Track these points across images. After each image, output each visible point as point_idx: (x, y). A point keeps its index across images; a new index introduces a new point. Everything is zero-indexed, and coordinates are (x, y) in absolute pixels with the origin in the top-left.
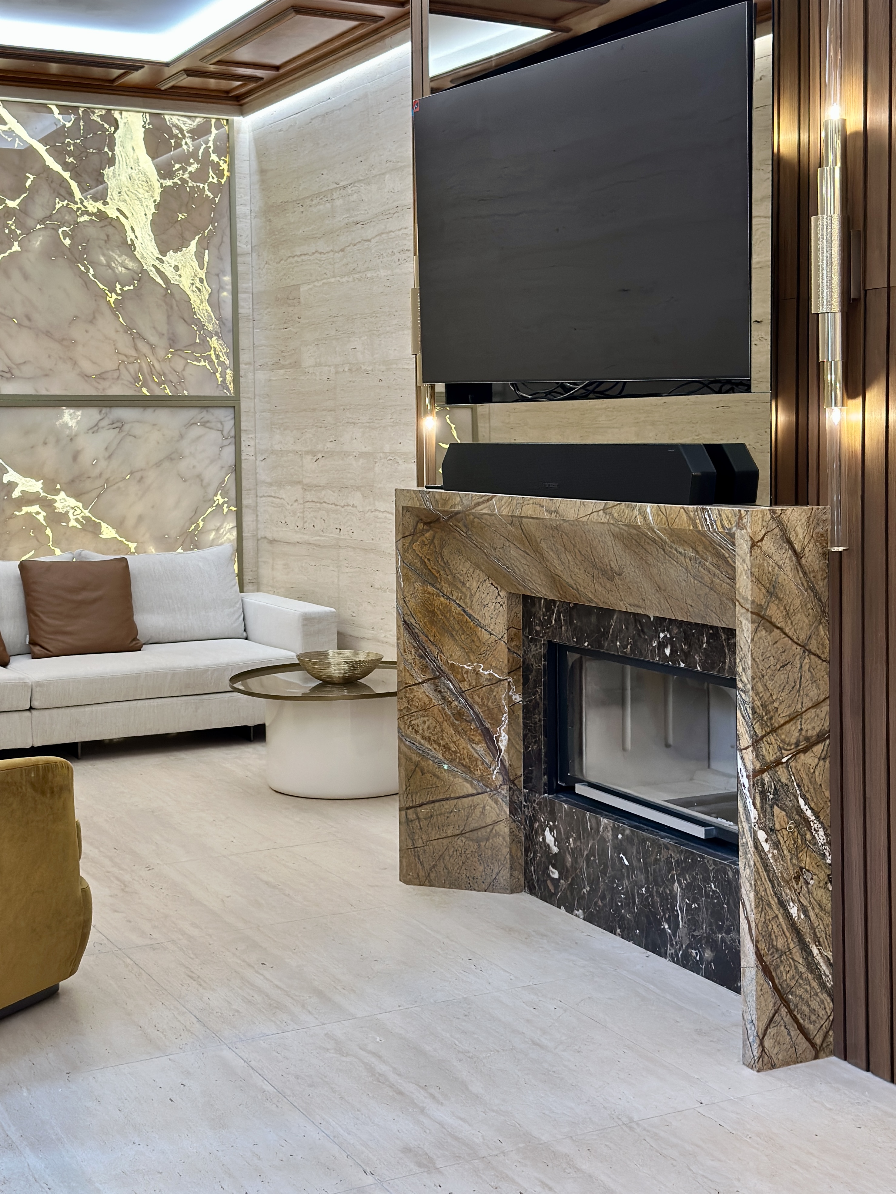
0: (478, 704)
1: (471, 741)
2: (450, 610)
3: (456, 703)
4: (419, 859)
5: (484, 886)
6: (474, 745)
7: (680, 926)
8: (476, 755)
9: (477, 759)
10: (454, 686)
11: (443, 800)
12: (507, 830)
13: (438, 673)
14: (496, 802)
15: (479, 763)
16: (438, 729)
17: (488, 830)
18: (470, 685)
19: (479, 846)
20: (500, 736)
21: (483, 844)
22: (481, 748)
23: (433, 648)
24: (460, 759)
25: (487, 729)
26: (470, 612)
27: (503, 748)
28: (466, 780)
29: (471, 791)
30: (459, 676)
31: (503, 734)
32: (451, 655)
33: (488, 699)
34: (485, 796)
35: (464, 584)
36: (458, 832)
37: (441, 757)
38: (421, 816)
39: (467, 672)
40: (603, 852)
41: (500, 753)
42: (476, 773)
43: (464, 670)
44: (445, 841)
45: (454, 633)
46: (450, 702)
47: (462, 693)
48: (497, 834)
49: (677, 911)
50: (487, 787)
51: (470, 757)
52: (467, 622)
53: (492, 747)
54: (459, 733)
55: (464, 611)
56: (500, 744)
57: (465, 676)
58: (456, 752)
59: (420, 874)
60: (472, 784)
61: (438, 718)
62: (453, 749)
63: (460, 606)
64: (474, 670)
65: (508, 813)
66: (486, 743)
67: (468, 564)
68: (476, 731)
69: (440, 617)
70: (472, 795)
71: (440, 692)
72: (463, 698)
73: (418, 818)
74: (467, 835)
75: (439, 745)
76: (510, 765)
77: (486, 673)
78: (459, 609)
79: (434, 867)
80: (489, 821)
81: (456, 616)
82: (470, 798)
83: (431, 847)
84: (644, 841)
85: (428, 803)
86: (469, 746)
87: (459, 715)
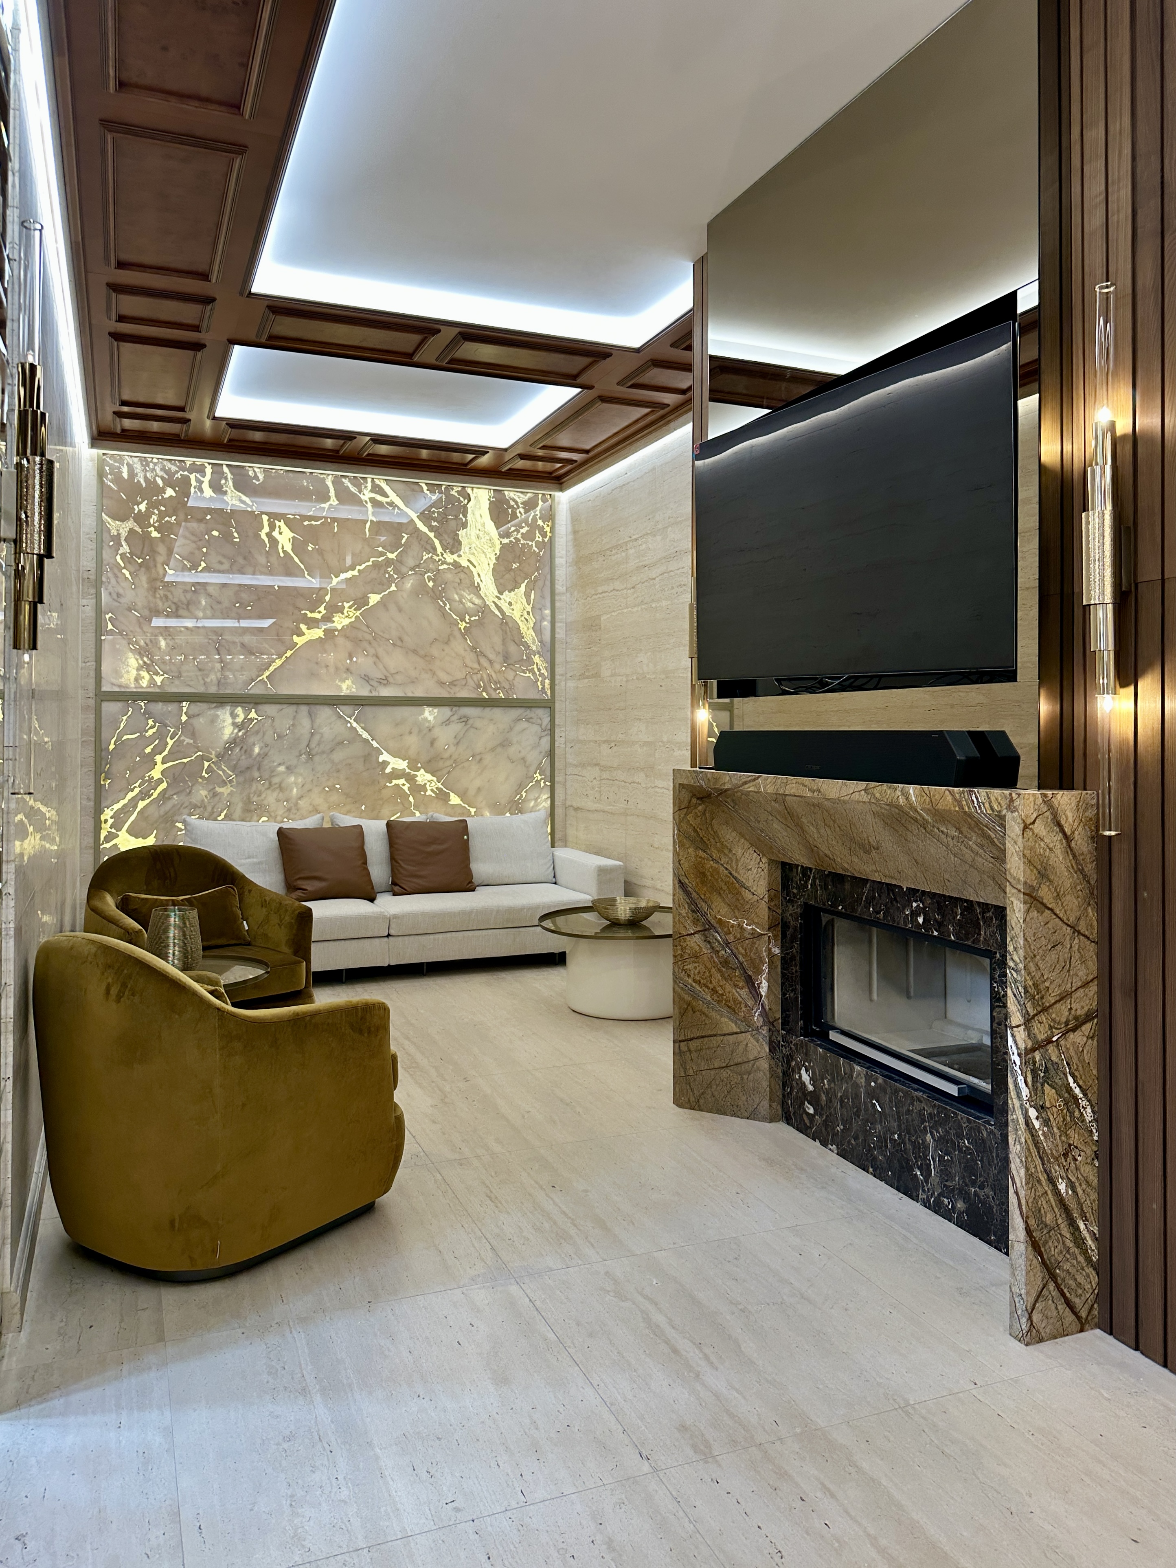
0: (742, 954)
1: (736, 986)
2: (718, 873)
3: (723, 952)
4: (690, 1086)
5: (746, 1114)
6: (738, 990)
7: (933, 1174)
8: (741, 999)
9: (741, 1003)
10: (721, 938)
11: (711, 1036)
12: (767, 1066)
13: (707, 927)
14: (758, 1041)
15: (743, 1006)
16: (707, 974)
17: (750, 1065)
18: (735, 938)
19: (742, 1078)
20: (761, 983)
21: (745, 1077)
22: (744, 992)
23: (703, 904)
24: (726, 1001)
25: (750, 976)
26: (736, 875)
27: (763, 994)
28: (732, 1021)
29: (736, 1030)
30: (726, 929)
31: (764, 981)
32: (719, 911)
33: (751, 951)
34: (748, 1035)
35: (730, 851)
36: (724, 1065)
37: (709, 998)
38: (691, 1047)
39: (733, 926)
40: (857, 1096)
41: (761, 998)
42: (740, 1014)
43: (730, 925)
44: (713, 1072)
45: (722, 892)
46: (718, 952)
47: (727, 944)
48: (758, 1069)
49: (929, 1160)
50: (749, 1027)
51: (735, 1000)
52: (733, 883)
53: (754, 992)
54: (726, 979)
55: (731, 874)
56: (761, 991)
57: (731, 929)
58: (722, 995)
59: (691, 1099)
60: (736, 1024)
61: (707, 965)
62: (720, 992)
63: (727, 869)
64: (739, 925)
65: (768, 1051)
66: (749, 988)
67: (734, 834)
68: (740, 978)
69: (710, 878)
70: (736, 1033)
71: (709, 942)
72: (729, 949)
73: (690, 1051)
74: (732, 1068)
75: (708, 988)
76: (770, 1009)
77: (749, 928)
78: (726, 871)
79: (703, 1094)
80: (752, 1058)
81: (723, 878)
82: (735, 1036)
83: (701, 1077)
84: (896, 1091)
85: (698, 1038)
86: (734, 991)
87: (725, 963)
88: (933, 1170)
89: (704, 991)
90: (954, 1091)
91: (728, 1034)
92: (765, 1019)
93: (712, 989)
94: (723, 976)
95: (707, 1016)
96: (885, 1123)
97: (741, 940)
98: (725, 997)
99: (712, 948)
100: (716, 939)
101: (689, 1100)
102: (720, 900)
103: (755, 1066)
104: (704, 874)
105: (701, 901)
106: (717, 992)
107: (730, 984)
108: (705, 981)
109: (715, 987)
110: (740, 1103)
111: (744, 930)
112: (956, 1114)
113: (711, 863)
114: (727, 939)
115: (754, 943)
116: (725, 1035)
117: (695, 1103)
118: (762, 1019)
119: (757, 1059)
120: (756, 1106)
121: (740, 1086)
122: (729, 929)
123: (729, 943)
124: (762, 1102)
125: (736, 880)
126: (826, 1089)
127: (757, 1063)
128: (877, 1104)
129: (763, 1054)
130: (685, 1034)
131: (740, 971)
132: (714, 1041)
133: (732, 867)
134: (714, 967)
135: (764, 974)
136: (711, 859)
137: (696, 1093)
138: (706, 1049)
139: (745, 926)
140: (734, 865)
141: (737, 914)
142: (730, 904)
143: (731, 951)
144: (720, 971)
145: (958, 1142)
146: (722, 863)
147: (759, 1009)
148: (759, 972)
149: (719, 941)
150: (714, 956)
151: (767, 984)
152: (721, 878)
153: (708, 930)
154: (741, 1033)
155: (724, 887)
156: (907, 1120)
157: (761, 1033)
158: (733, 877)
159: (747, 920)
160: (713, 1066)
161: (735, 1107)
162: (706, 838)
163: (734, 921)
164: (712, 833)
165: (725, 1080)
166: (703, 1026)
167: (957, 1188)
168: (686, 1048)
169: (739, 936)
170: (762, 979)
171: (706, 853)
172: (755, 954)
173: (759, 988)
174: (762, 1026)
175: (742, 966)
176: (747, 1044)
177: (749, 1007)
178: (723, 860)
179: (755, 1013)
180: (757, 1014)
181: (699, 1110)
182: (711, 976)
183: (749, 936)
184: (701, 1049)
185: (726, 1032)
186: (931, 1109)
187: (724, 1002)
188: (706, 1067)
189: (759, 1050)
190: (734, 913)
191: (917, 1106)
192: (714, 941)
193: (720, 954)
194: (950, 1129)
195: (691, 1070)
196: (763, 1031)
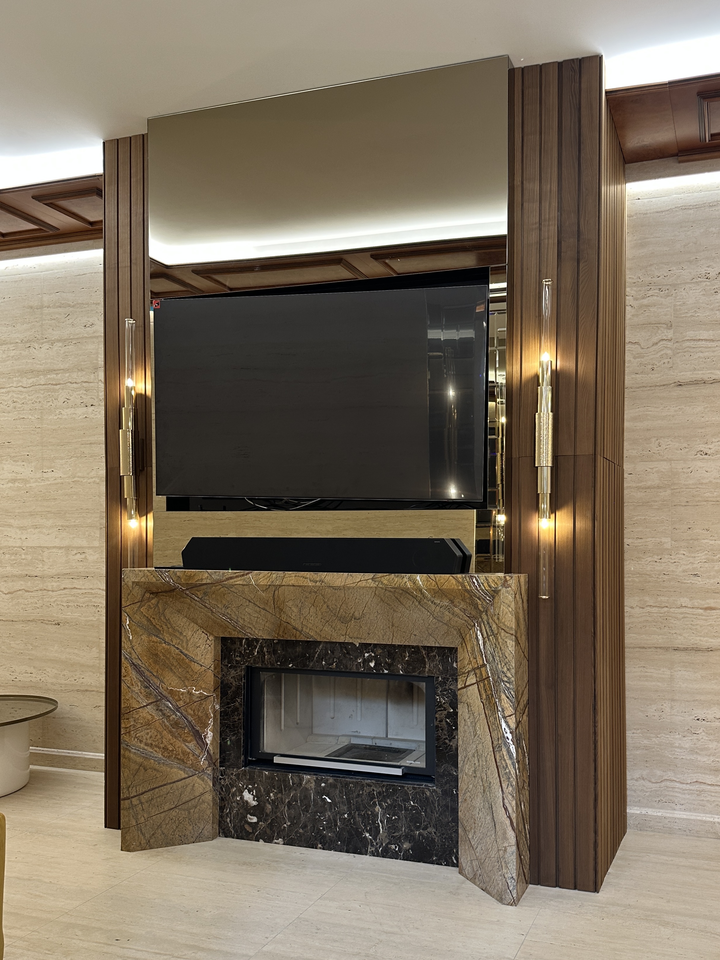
0: (190, 714)
1: (185, 741)
2: (170, 653)
3: (174, 716)
5: (192, 840)
6: (187, 744)
7: (381, 832)
8: (188, 750)
9: (189, 753)
10: (172, 705)
11: (161, 786)
12: (210, 798)
13: (159, 698)
14: (203, 780)
15: (191, 755)
16: (159, 736)
17: (197, 800)
18: (185, 702)
19: (189, 813)
20: (207, 734)
21: (192, 811)
22: (192, 745)
23: (156, 680)
24: (176, 755)
25: (198, 731)
26: (186, 652)
27: (209, 742)
28: (181, 769)
29: (184, 775)
30: (177, 697)
32: (170, 684)
33: (199, 711)
34: (195, 777)
35: (181, 633)
36: (173, 806)
37: (160, 756)
38: (143, 800)
39: (183, 694)
40: (306, 797)
41: (207, 746)
42: (188, 762)
43: (180, 693)
44: (163, 815)
45: (173, 668)
46: (169, 716)
47: (178, 709)
48: (203, 802)
49: (378, 823)
50: (196, 770)
51: (184, 753)
52: (183, 659)
53: (200, 743)
54: (176, 737)
55: (182, 652)
57: (181, 696)
58: (173, 750)
59: (142, 842)
60: (184, 771)
61: (159, 729)
62: (171, 749)
63: (178, 649)
64: (188, 692)
65: (212, 785)
66: (197, 741)
67: (185, 620)
68: (189, 734)
69: (162, 657)
70: (184, 779)
71: (161, 710)
72: (179, 712)
73: (141, 803)
74: (180, 807)
75: (159, 748)
76: (213, 753)
77: (197, 693)
78: (177, 651)
79: (153, 834)
80: (197, 794)
81: (175, 656)
82: (183, 781)
83: (151, 821)
84: (347, 784)
85: (149, 790)
86: (183, 745)
87: (176, 724)
88: (381, 829)
89: (156, 751)
90: (398, 772)
91: (178, 781)
92: (210, 761)
93: (163, 748)
94: (173, 735)
95: (158, 771)
96: (335, 809)
97: (190, 704)
98: (175, 752)
99: (164, 714)
100: (167, 707)
101: (140, 843)
102: (172, 675)
103: (201, 800)
104: (157, 655)
105: (153, 678)
106: (168, 750)
107: (180, 741)
108: (157, 743)
109: (165, 746)
110: (187, 833)
111: (193, 695)
112: (403, 787)
113: (164, 645)
114: (177, 705)
115: (201, 704)
116: (174, 782)
117: (146, 844)
118: (207, 762)
119: (202, 794)
120: (201, 831)
121: (187, 819)
122: (179, 697)
123: (180, 708)
124: (206, 826)
125: (186, 656)
126: (272, 800)
127: (202, 797)
128: (327, 798)
129: (208, 789)
130: (137, 791)
131: (188, 729)
132: (164, 789)
133: (183, 647)
134: (165, 730)
135: (210, 727)
136: (163, 642)
137: (147, 836)
138: (156, 798)
139: (194, 692)
140: (184, 644)
141: (187, 684)
142: (181, 676)
143: (181, 713)
144: (171, 732)
145: (405, 805)
146: (174, 644)
147: (205, 755)
148: (206, 726)
149: (170, 708)
150: (166, 721)
151: (212, 734)
152: (172, 656)
153: (160, 700)
154: (189, 777)
155: (175, 664)
156: (357, 802)
157: (206, 773)
158: (184, 655)
159: (195, 687)
160: (162, 810)
161: (183, 837)
162: (158, 625)
163: (184, 689)
164: (165, 621)
165: (174, 818)
166: (154, 780)
167: (403, 836)
168: (138, 802)
169: (188, 701)
170: (208, 731)
171: (159, 638)
172: (202, 712)
173: (205, 738)
174: (207, 768)
175: (191, 724)
176: (194, 785)
177: (196, 755)
178: (174, 641)
179: (201, 759)
180: (203, 759)
181: (150, 849)
182: (162, 737)
183: (197, 700)
184: (152, 799)
185: (176, 780)
186: (380, 789)
187: (174, 756)
188: (157, 812)
189: (204, 786)
190: (184, 683)
191: (367, 790)
192: (166, 708)
193: (171, 718)
194: (398, 798)
195: (143, 818)
196: (208, 770)
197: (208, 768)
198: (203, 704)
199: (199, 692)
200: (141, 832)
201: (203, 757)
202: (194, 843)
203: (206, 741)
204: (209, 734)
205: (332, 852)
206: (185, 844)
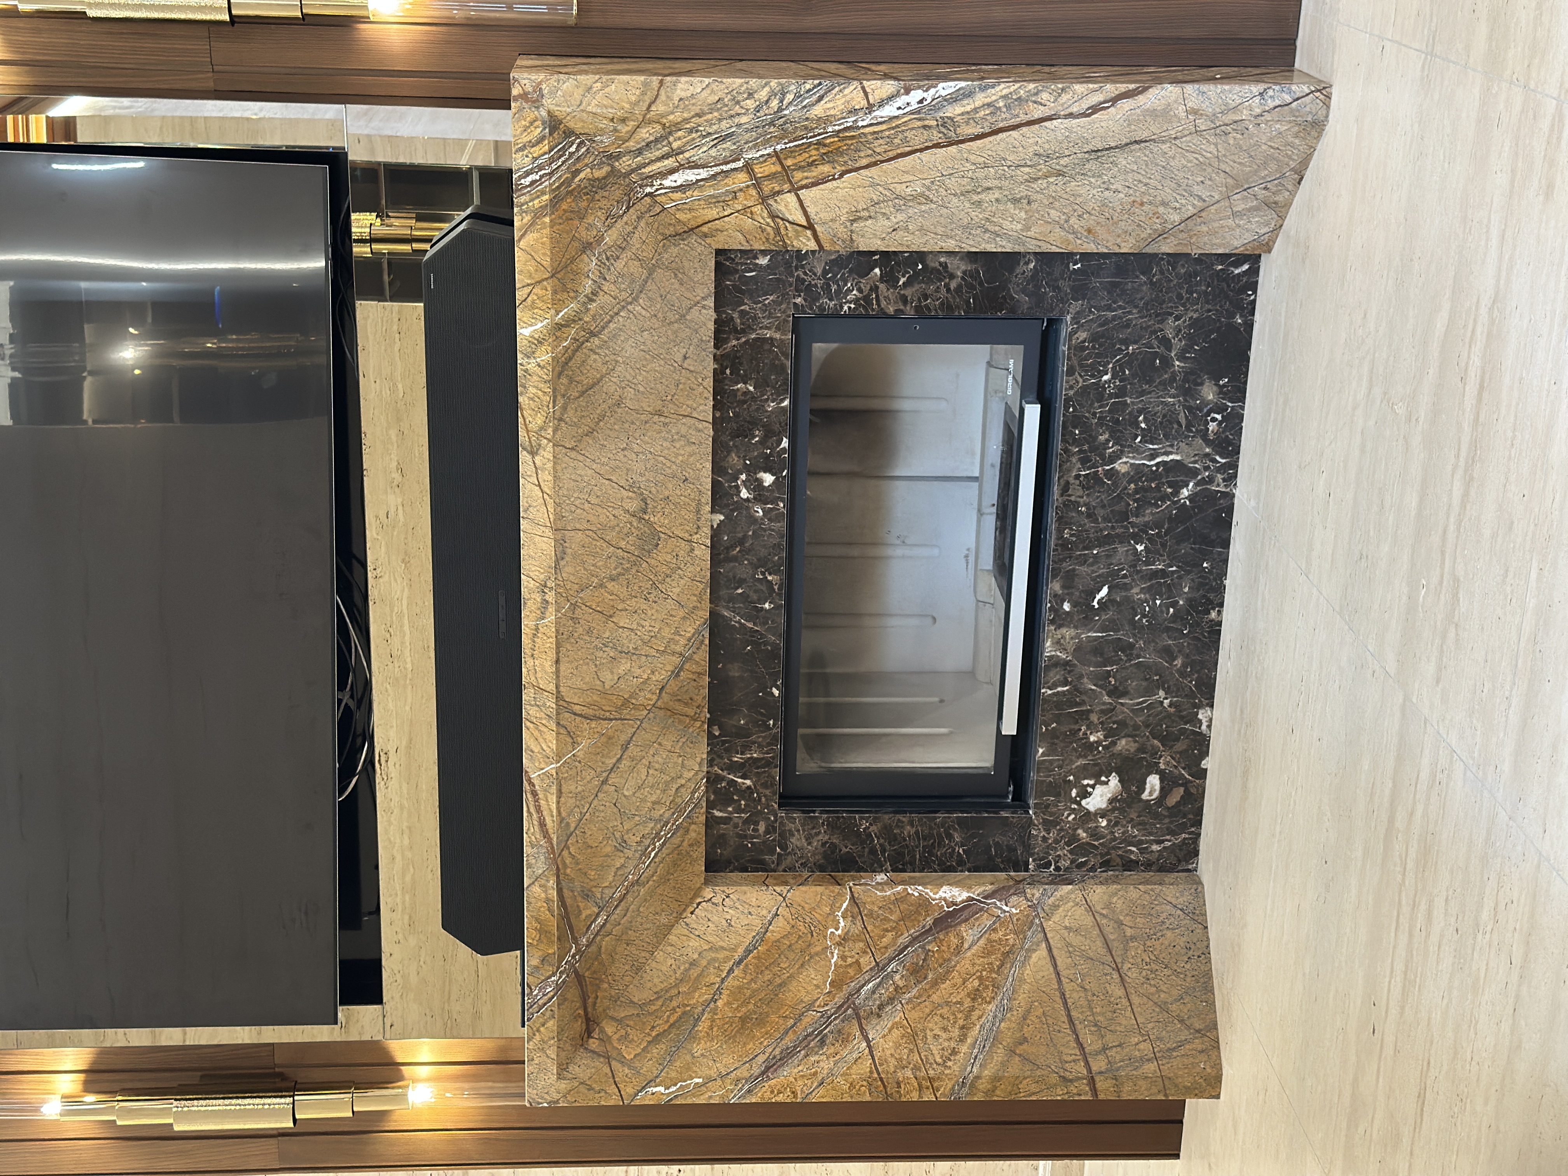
0: (895, 939)
1: (958, 950)
3: (897, 977)
5: (1199, 930)
6: (966, 946)
7: (1178, 458)
8: (982, 942)
9: (989, 941)
10: (869, 981)
11: (1065, 1003)
12: (1100, 889)
13: (850, 1011)
14: (1056, 907)
15: (994, 936)
16: (945, 1011)
17: (1104, 921)
18: (865, 952)
19: (1133, 938)
20: (945, 899)
21: (1129, 932)
22: (969, 933)
23: (806, 1020)
24: (992, 971)
25: (936, 922)
26: (741, 951)
27: (965, 895)
28: (1027, 958)
30: (851, 972)
31: (941, 894)
32: (817, 986)
33: (886, 919)
35: (693, 964)
36: (1115, 975)
37: (992, 1007)
38: (1098, 1045)
39: (843, 958)
41: (973, 899)
42: (1011, 942)
43: (840, 962)
44: (1136, 1000)
45: (778, 981)
46: (897, 988)
47: (879, 967)
48: (1108, 905)
49: (1157, 465)
50: (1032, 923)
51: (987, 952)
53: (965, 914)
54: (948, 972)
55: (740, 962)
56: (959, 899)
57: (849, 960)
58: (980, 978)
59: (1200, 1047)
60: (1030, 951)
61: (927, 1011)
62: (976, 983)
63: (731, 970)
65: (1070, 887)
66: (960, 923)
67: (659, 955)
68: (941, 941)
70: (1050, 950)
71: (881, 1007)
72: (888, 964)
73: (1104, 1049)
74: (1118, 960)
77: (842, 924)
78: (736, 972)
79: (1182, 1021)
80: (1089, 920)
85: (1075, 1032)
86: (969, 954)
87: (917, 972)
88: (1171, 457)
89: (980, 1017)
90: (1033, 413)
91: (1055, 966)
92: (1012, 891)
93: (973, 1000)
94: (943, 978)
95: (1028, 1011)
96: (1125, 576)
97: (869, 940)
98: (984, 973)
99: (891, 1000)
100: (873, 992)
101: (1202, 1051)
102: (794, 983)
103: (1104, 912)
104: (744, 1020)
105: (800, 1026)
106: (978, 990)
107: (958, 962)
108: (959, 1016)
109: (968, 995)
110: (1182, 941)
111: (847, 933)
112: (1068, 400)
113: (720, 1003)
114: (871, 969)
115: (871, 914)
116: (1058, 974)
117: (1206, 1039)
118: (1014, 898)
119: (1090, 909)
120: (1179, 912)
121: (1148, 943)
122: (850, 965)
123: (877, 964)
124: (1169, 899)
125: (751, 951)
126: (1106, 737)
127: (1098, 908)
128: (1098, 597)
129: (1078, 896)
130: (1074, 1061)
131: (929, 942)
132: (1074, 996)
133: (726, 959)
134: (929, 996)
135: (927, 894)
136: (712, 1005)
137: (1184, 1035)
138: (1093, 1014)
139: (840, 932)
140: (721, 955)
141: (818, 949)
142: (800, 962)
143: (890, 960)
144: (935, 984)
145: (1111, 396)
146: (719, 979)
147: (995, 903)
148: (924, 903)
149: (879, 985)
150: (907, 996)
151: (945, 888)
152: (749, 983)
153: (856, 1010)
154: (1047, 940)
155: (768, 976)
156: (1106, 519)
157: (1039, 899)
158: (746, 957)
159: (827, 928)
160: (1124, 1001)
161: (1191, 953)
162: (669, 1017)
163: (832, 953)
164: (660, 1003)
165: (1144, 973)
166: (1050, 1021)
167: (1186, 400)
168: (1100, 1057)
169: (861, 945)
170: (937, 896)
171: (703, 1014)
172: (891, 912)
173: (954, 904)
174: (1026, 898)
175: (917, 937)
176: (1066, 928)
177: (994, 923)
178: (713, 979)
179: (1005, 911)
180: (1004, 907)
181: (1216, 1029)
182: (947, 1003)
183: (859, 924)
184: (1096, 1025)
185: (1052, 969)
186: (1074, 460)
187: (994, 975)
188: (1129, 1013)
189: (1071, 904)
190: (817, 954)
191: (1076, 493)
192: (877, 996)
193: (901, 983)
194: (1094, 414)
195: (1141, 1046)
196: (1033, 895)
197: (1029, 896)
198: (871, 911)
199: (841, 920)
200: (1174, 1049)
201: (1001, 909)
202: (1206, 927)
203: (963, 902)
204: (944, 895)
205: (1227, 582)
206: (1208, 947)
